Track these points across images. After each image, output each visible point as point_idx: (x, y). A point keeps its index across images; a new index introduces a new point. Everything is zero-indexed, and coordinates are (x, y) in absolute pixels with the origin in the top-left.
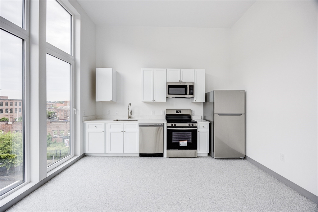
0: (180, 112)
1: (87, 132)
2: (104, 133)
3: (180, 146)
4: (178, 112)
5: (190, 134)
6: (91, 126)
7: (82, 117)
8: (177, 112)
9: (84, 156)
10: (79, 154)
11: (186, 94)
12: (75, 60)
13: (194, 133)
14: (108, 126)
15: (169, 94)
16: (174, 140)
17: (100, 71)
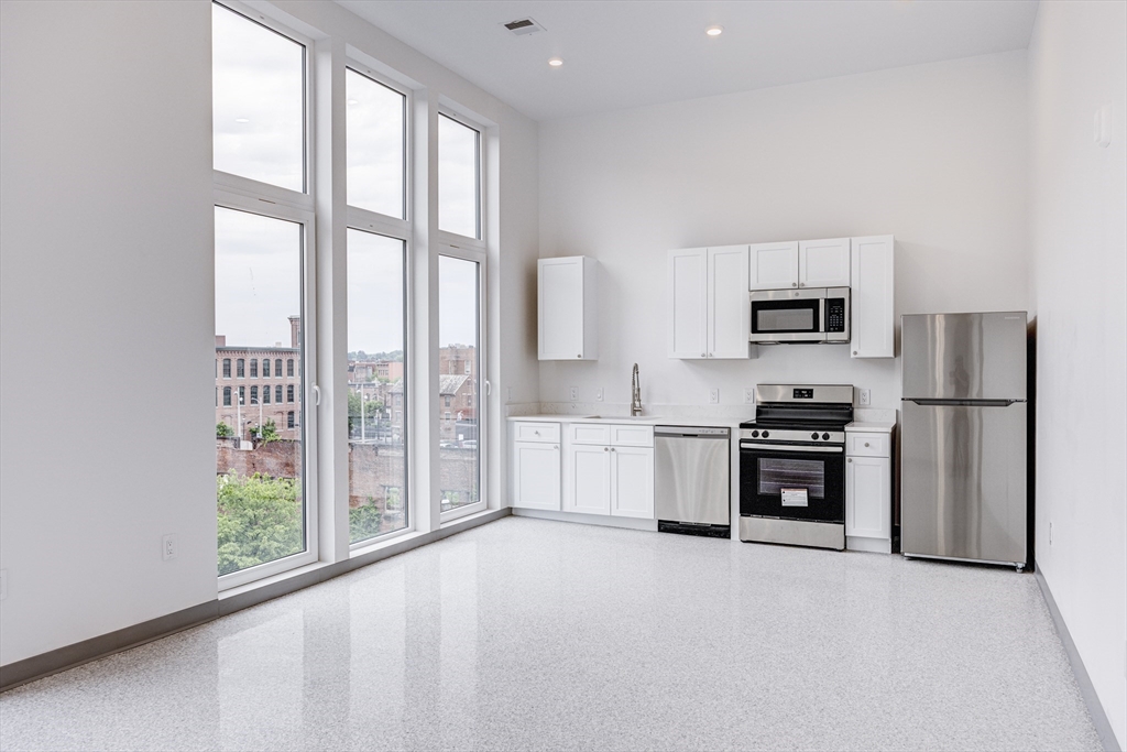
0: (810, 393)
1: (517, 446)
2: (558, 452)
3: (784, 504)
4: (802, 396)
5: (819, 468)
6: (525, 428)
7: (506, 403)
8: (798, 393)
9: (509, 513)
10: (498, 506)
11: (816, 329)
12: (487, 249)
13: (835, 465)
14: (569, 431)
15: (755, 329)
16: (765, 487)
17: (549, 268)
